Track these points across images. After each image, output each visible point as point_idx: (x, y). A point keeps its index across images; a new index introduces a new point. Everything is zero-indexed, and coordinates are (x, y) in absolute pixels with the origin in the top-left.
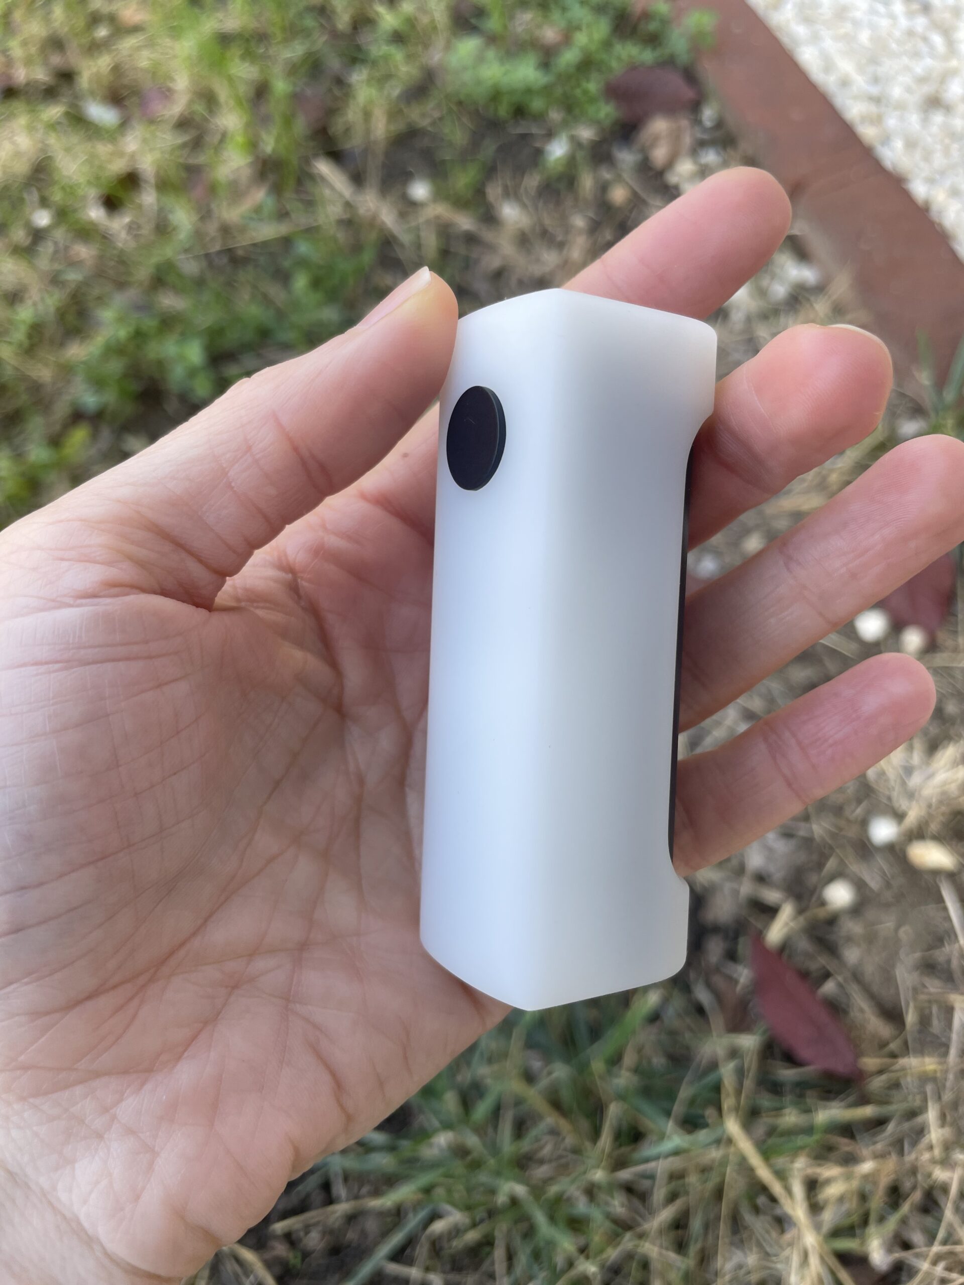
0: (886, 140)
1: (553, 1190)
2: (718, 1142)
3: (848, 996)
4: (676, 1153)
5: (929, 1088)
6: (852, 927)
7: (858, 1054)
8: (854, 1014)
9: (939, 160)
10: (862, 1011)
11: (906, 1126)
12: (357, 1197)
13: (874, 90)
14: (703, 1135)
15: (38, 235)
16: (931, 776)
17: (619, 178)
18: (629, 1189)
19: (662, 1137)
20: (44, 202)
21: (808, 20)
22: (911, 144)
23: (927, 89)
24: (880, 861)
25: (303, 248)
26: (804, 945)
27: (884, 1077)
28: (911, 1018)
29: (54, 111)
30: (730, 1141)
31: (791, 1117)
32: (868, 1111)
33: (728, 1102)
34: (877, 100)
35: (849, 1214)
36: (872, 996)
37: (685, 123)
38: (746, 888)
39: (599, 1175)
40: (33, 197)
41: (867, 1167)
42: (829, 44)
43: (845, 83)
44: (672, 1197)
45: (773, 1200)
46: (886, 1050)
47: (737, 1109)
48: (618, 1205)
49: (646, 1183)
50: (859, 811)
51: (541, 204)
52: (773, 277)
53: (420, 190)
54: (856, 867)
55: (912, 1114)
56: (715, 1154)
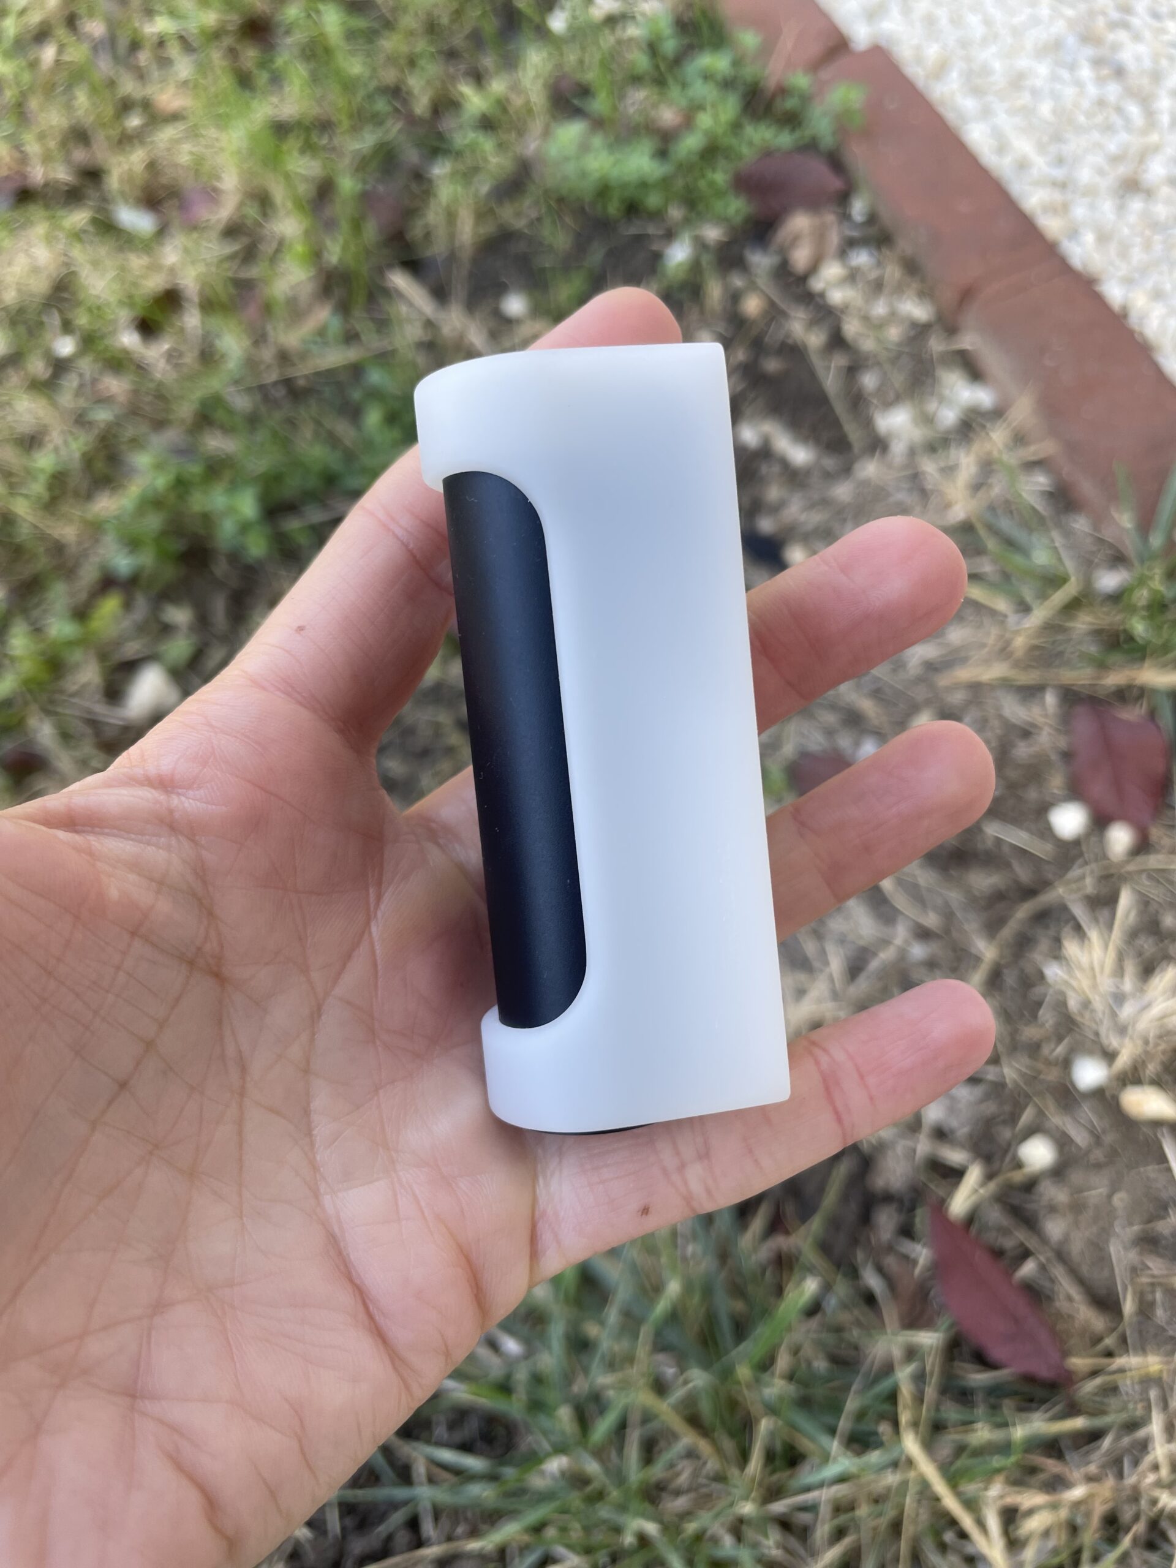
0: (1074, 233)
1: (691, 1527)
2: (895, 1465)
3: (1053, 1280)
4: (842, 1479)
5: (1153, 1394)
6: (1054, 1193)
7: (1066, 1354)
8: (1061, 1304)
9: (1137, 255)
10: (1070, 1299)
11: (1126, 1441)
12: (450, 1539)
13: (1058, 173)
14: (875, 1457)
15: (60, 367)
16: (1148, 1006)
17: (752, 286)
18: (785, 1524)
19: (826, 1458)
20: (67, 327)
21: (977, 91)
22: (1103, 238)
23: (1122, 170)
24: (1088, 1112)
25: (376, 377)
26: (995, 1216)
27: (1098, 1381)
28: (1129, 1306)
29: (79, 218)
30: (910, 1463)
31: (982, 1433)
32: (1078, 1423)
33: (905, 1417)
34: (1062, 185)
35: (1055, 1552)
36: (1081, 1281)
37: (830, 218)
38: (924, 1146)
39: (747, 1508)
40: (54, 320)
41: (1078, 1492)
42: (1003, 119)
43: (1023, 165)
44: (839, 1534)
45: (963, 1535)
46: (1100, 1347)
47: (915, 1424)
48: (772, 1544)
49: (805, 1518)
50: (1060, 1050)
53: (515, 305)
54: (1057, 1119)
55: (1132, 1426)
56: (891, 1479)
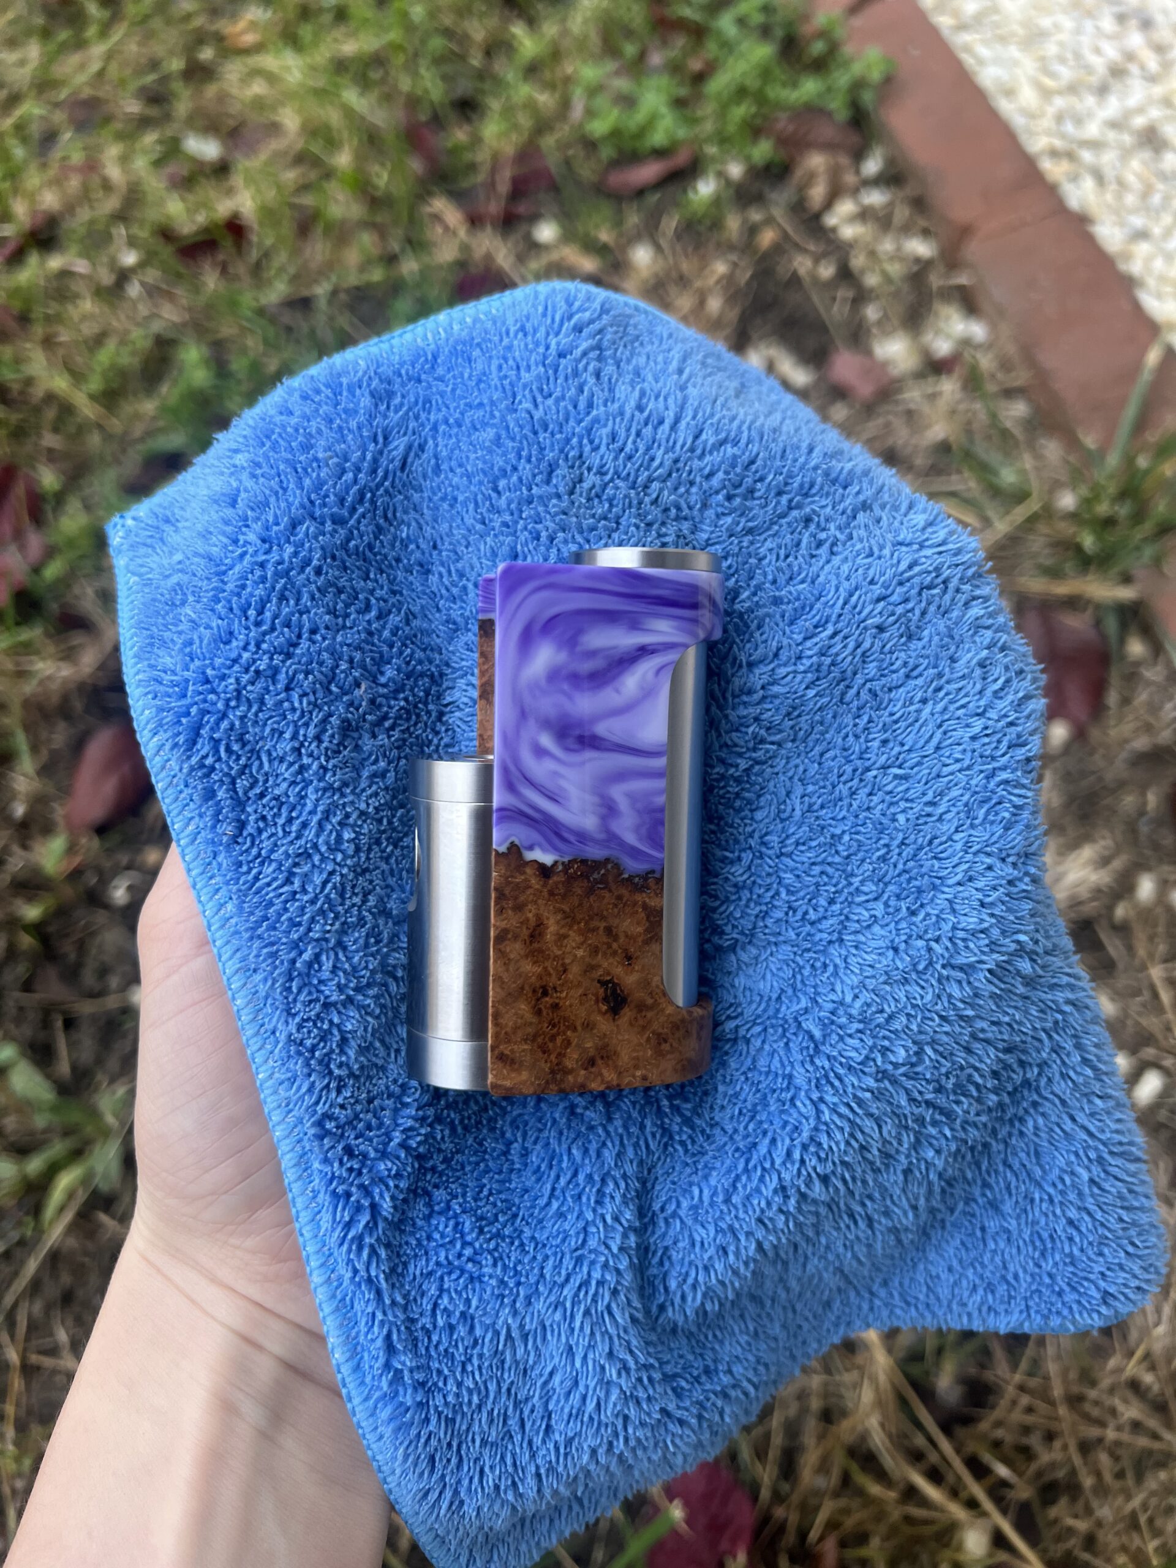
0: (1074, 178)
15: (123, 275)
20: (132, 241)
29: (151, 139)
40: (121, 235)
51: (678, 248)
52: (938, 332)
53: (546, 232)
